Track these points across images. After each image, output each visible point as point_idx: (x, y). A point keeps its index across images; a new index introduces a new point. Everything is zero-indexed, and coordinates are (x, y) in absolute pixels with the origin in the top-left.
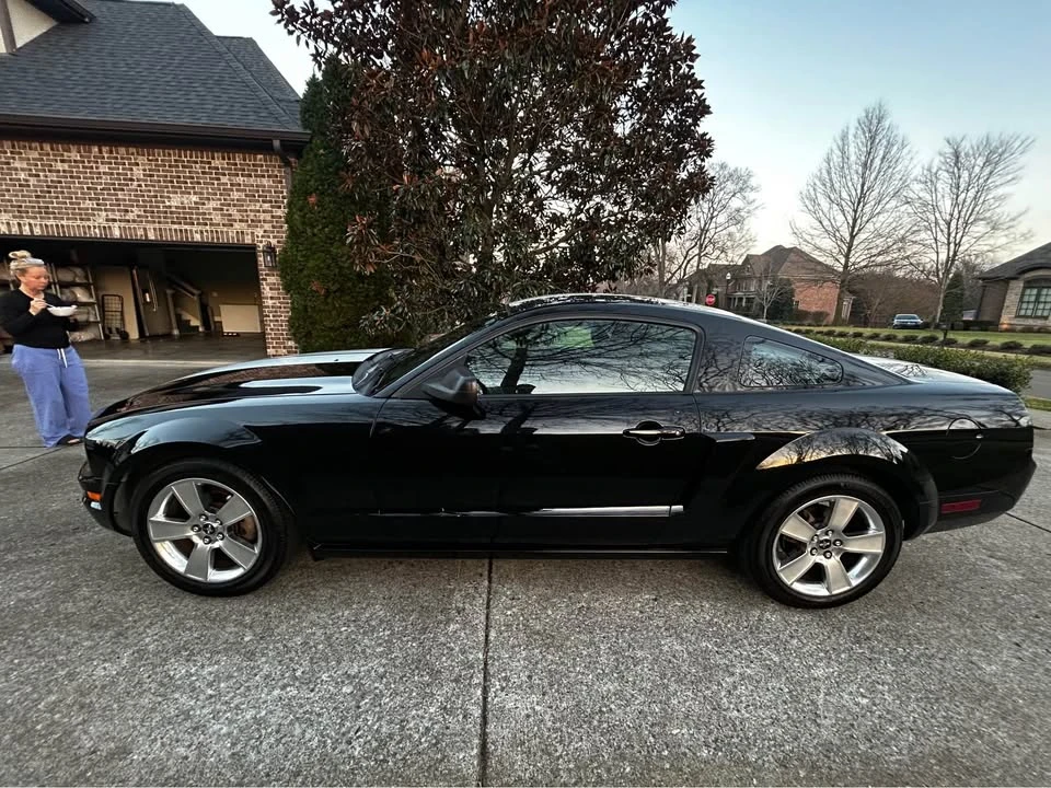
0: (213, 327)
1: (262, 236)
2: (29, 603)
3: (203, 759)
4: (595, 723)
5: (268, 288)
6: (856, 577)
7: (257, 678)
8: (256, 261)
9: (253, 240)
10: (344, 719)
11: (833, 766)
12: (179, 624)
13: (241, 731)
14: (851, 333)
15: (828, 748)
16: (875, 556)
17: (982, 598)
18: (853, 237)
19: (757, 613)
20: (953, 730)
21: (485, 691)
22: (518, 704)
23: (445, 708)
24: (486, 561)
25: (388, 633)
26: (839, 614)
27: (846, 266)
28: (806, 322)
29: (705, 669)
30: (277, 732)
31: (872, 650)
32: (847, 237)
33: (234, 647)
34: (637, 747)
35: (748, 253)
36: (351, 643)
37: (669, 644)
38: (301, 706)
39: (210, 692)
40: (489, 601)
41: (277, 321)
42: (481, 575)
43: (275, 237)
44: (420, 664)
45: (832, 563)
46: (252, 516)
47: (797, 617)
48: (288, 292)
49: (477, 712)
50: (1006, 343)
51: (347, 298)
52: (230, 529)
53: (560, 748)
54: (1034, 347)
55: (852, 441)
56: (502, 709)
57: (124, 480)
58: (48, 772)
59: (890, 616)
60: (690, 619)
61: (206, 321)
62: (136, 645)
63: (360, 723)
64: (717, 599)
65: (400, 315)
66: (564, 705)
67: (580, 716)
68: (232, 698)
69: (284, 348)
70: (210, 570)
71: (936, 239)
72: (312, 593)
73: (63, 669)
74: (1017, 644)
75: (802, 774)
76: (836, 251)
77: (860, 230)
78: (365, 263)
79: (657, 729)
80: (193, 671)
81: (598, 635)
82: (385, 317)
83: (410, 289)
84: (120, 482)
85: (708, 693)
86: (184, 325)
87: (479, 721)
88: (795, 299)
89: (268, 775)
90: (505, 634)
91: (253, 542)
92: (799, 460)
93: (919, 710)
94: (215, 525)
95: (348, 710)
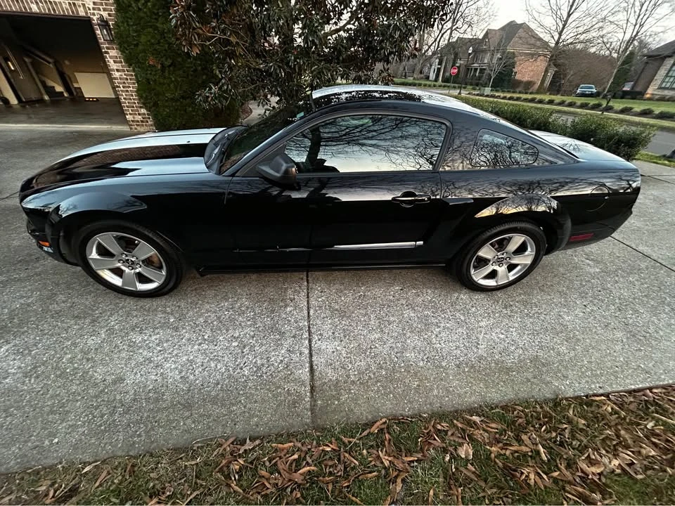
0: (75, 93)
1: (94, 9)
2: (28, 305)
3: (166, 380)
4: (368, 353)
5: (111, 61)
6: (512, 276)
7: (183, 340)
8: (94, 34)
9: (86, 13)
10: (236, 358)
11: (482, 366)
12: (129, 314)
13: (182, 366)
14: (547, 100)
15: (480, 358)
16: (526, 265)
17: (575, 282)
18: (569, 15)
19: (456, 295)
20: (541, 348)
21: (310, 341)
22: (327, 347)
23: (289, 351)
24: (305, 273)
25: (252, 314)
26: (499, 294)
27: (557, 43)
28: (518, 90)
29: (426, 325)
30: (202, 366)
31: (512, 311)
32: (565, 16)
33: (165, 325)
34: (389, 363)
35: (488, 27)
36: (232, 320)
37: (408, 313)
38: (212, 353)
39: (159, 348)
40: (308, 293)
41: (127, 91)
42: (302, 279)
43: (105, 10)
44: (273, 329)
45: (502, 270)
46: (156, 254)
47: (478, 296)
48: (130, 65)
49: (307, 352)
50: (644, 110)
51: (181, 72)
52: (143, 261)
53: (350, 366)
54: (661, 113)
55: (530, 201)
56: (320, 350)
57: (61, 234)
58: (84, 391)
59: (525, 294)
60: (420, 299)
61: (68, 87)
62: (107, 326)
63: (245, 359)
64: (436, 288)
65: (225, 91)
66: (352, 346)
67: (361, 351)
68: (172, 351)
69: (139, 114)
70: (138, 284)
71: (628, 20)
72: (203, 293)
73: (68, 341)
74: (585, 306)
75: (466, 370)
76: (554, 28)
77: (576, 9)
78: (191, 45)
79: (399, 355)
80: (146, 338)
81: (370, 309)
82: (215, 94)
83: (231, 68)
84: (59, 236)
85: (426, 336)
86: (50, 91)
87: (308, 356)
88: (515, 70)
89: (202, 385)
90: (319, 312)
91: (160, 268)
92: (497, 212)
93: (528, 339)
94: (133, 260)
95: (238, 354)
